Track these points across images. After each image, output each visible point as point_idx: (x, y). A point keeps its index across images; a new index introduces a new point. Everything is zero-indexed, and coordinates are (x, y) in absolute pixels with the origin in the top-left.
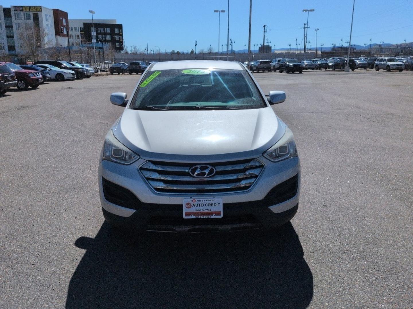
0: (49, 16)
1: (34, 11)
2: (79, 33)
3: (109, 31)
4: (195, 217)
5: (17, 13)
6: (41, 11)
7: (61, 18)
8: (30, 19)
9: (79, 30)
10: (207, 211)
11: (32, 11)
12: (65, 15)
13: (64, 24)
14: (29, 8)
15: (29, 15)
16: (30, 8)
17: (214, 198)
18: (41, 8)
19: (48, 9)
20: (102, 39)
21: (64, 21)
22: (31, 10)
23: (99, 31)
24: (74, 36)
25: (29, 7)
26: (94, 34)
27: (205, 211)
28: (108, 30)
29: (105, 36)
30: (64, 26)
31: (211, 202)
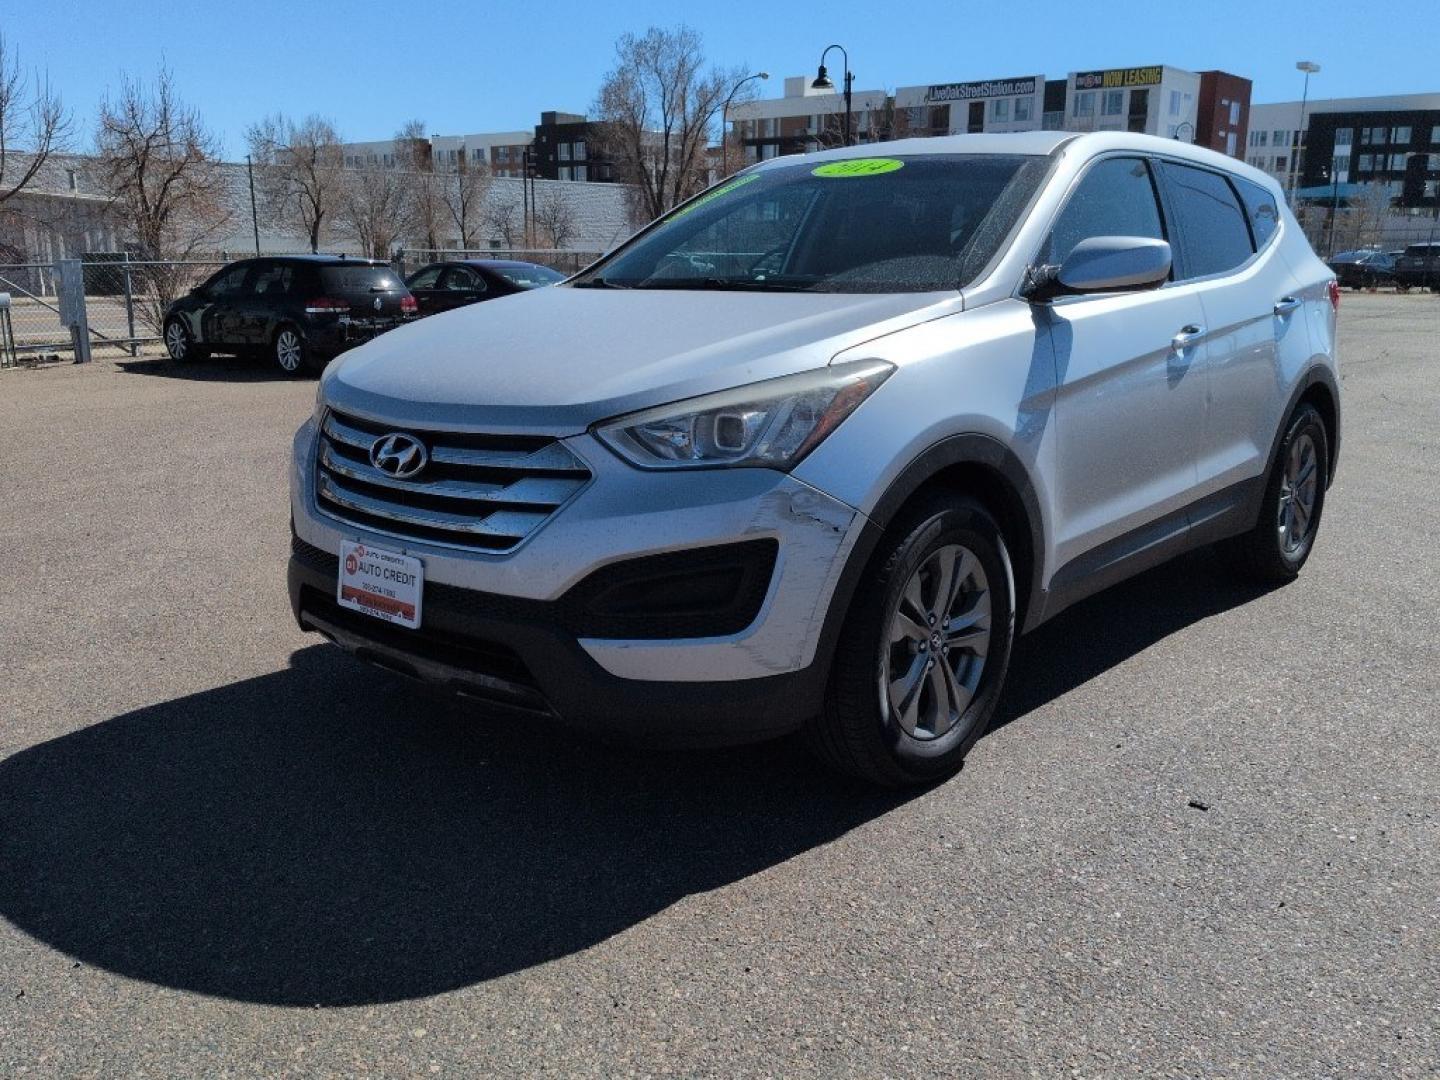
0: (1182, 96)
1: (1137, 84)
2: (1286, 151)
3: (1406, 137)
4: (359, 606)
5: (1084, 96)
6: (1160, 82)
7: (1225, 102)
8: (1119, 112)
9: (1288, 140)
10: (385, 596)
11: (1130, 83)
12: (1240, 88)
13: (1233, 120)
14: (1124, 77)
15: (1119, 96)
16: (1126, 75)
17: (405, 554)
18: (1160, 73)
19: (1186, 73)
20: (1374, 168)
21: (1235, 108)
22: (1128, 80)
23: (1365, 141)
24: (1267, 162)
25: (1124, 71)
26: (1343, 150)
27: (382, 594)
28: (1403, 135)
29: (1386, 160)
30: (1230, 129)
31: (396, 567)
